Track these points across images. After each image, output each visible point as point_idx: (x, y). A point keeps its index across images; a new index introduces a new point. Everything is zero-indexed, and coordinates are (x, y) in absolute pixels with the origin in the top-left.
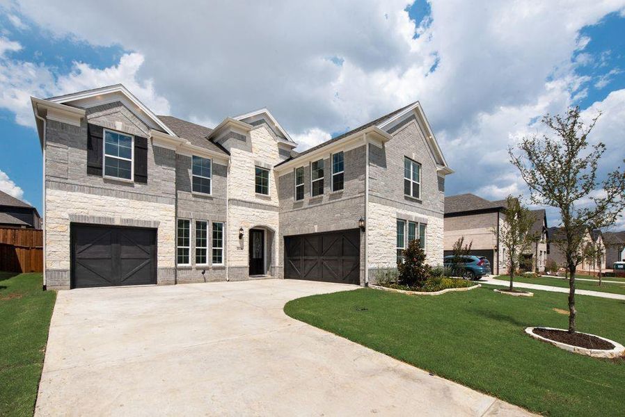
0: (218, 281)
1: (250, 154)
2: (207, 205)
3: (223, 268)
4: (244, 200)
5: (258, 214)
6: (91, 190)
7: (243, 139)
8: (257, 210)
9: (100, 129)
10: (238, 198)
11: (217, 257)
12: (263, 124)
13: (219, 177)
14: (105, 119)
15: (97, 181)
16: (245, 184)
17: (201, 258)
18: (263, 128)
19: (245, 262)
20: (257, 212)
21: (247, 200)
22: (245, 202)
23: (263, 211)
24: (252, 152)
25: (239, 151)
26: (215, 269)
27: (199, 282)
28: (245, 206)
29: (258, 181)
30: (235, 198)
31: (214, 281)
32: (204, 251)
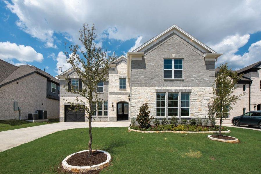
0: (105, 122)
1: (117, 75)
2: (102, 96)
3: (107, 117)
4: (114, 92)
5: (120, 97)
6: (69, 96)
7: (114, 70)
8: (120, 95)
9: (70, 79)
10: (112, 92)
11: (106, 113)
12: (123, 62)
13: (106, 85)
14: (72, 76)
15: (70, 93)
16: (115, 86)
17: (100, 114)
18: (123, 63)
19: (115, 115)
20: (120, 96)
21: (116, 92)
22: (115, 93)
23: (122, 95)
24: (118, 74)
25: (112, 75)
26: (104, 117)
27: (99, 122)
28: (115, 94)
29: (121, 84)
30: (111, 92)
31: (104, 122)
32: (101, 111)
